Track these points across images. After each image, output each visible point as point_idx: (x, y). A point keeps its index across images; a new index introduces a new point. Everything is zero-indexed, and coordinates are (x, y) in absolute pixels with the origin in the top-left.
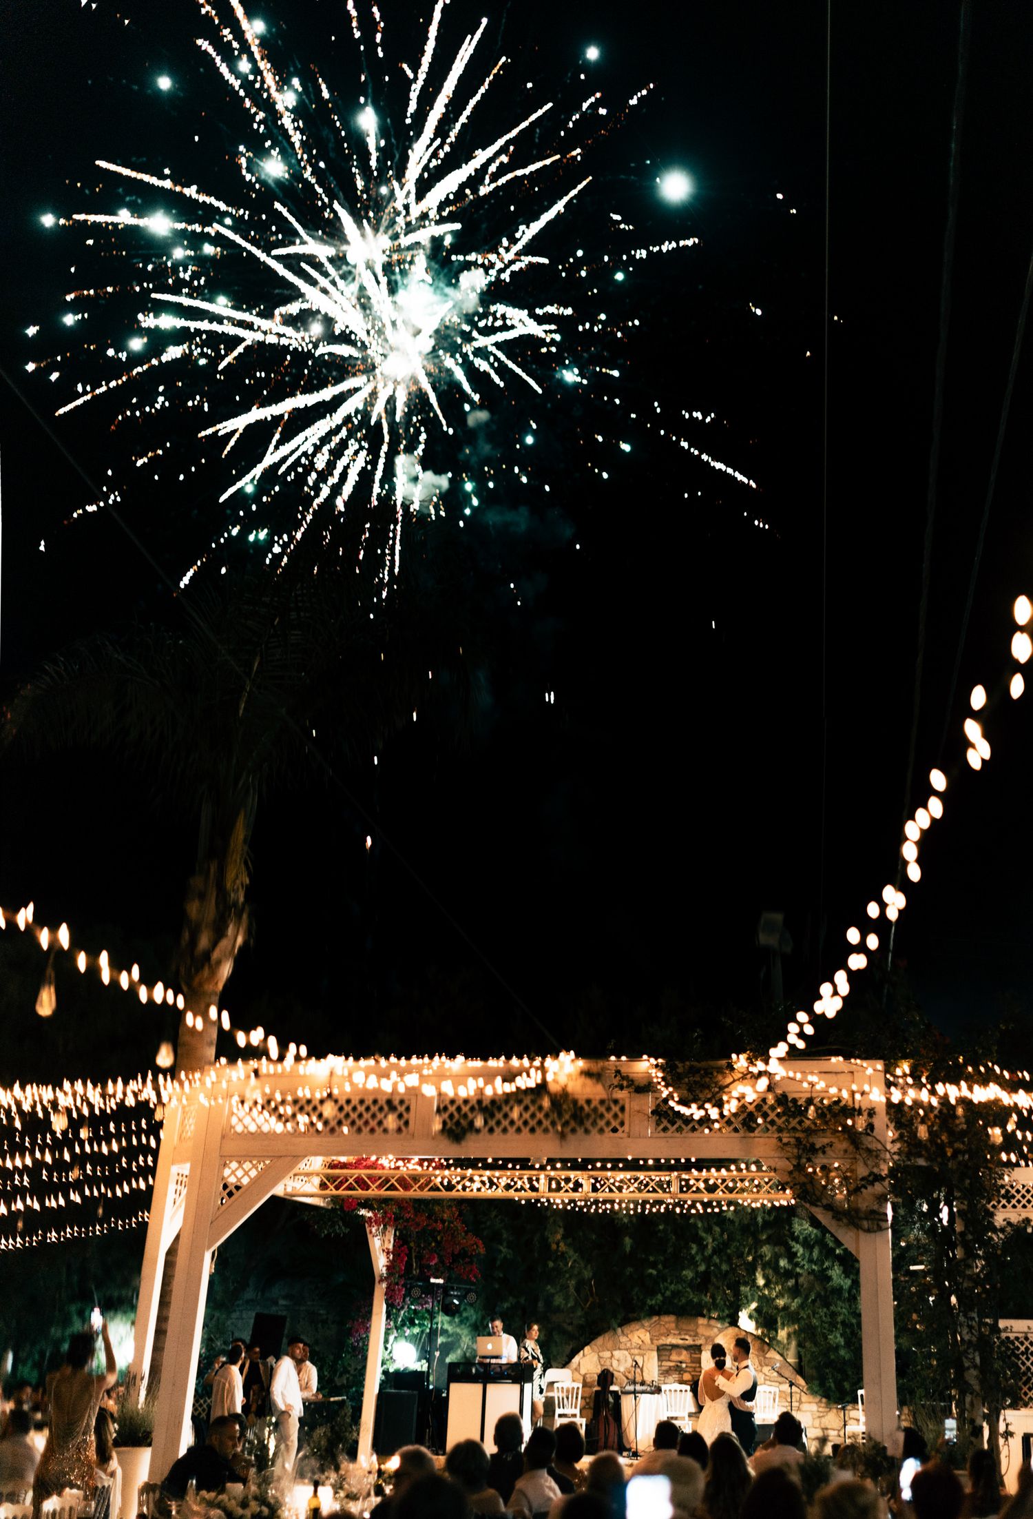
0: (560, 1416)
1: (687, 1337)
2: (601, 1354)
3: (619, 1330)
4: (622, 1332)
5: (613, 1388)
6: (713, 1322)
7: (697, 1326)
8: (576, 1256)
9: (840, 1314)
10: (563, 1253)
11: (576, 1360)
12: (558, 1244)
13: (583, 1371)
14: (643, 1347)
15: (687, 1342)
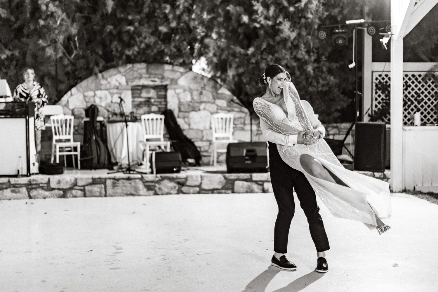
0: (57, 141)
1: (156, 79)
2: (86, 94)
3: (100, 75)
4: (103, 77)
5: (100, 119)
6: (176, 68)
7: (164, 71)
8: (64, 16)
9: (284, 58)
10: (52, 13)
11: (65, 99)
12: (47, 6)
13: (71, 106)
14: (120, 88)
15: (156, 84)
